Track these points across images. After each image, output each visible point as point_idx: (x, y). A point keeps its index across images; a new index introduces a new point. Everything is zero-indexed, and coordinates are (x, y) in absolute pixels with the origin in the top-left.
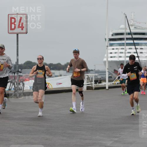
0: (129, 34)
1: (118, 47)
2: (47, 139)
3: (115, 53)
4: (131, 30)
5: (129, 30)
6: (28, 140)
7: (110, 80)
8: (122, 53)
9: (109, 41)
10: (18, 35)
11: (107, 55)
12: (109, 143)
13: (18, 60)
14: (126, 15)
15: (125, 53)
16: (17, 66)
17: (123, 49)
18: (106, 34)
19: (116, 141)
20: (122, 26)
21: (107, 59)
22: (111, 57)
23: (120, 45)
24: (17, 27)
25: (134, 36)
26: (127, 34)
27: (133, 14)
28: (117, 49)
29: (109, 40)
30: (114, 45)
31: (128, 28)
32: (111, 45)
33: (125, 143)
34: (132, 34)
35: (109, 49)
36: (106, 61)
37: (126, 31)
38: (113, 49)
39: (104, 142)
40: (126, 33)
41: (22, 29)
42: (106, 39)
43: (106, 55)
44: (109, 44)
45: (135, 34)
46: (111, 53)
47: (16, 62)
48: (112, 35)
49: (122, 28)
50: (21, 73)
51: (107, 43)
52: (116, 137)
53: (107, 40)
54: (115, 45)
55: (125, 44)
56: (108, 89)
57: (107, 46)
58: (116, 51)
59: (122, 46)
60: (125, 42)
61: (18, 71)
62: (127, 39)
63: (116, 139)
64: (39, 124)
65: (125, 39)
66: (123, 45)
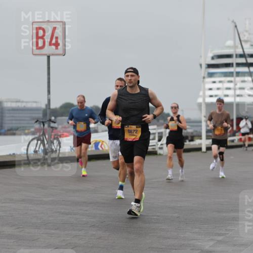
0: (241, 56)
1: (223, 79)
2: (100, 238)
3: (218, 89)
4: (245, 50)
5: (241, 50)
6: (68, 239)
8: (229, 89)
9: (206, 68)
10: (49, 57)
11: (204, 93)
12: (208, 245)
13: (49, 101)
14: (235, 23)
15: (235, 89)
16: (48, 112)
17: (231, 82)
18: (201, 56)
19: (219, 242)
20: (230, 43)
22: (211, 96)
23: (226, 75)
24: (47, 43)
25: (251, 61)
26: (238, 56)
28: (220, 82)
29: (206, 66)
30: (215, 75)
31: (240, 46)
32: (211, 75)
33: (235, 245)
34: (247, 56)
35: (208, 83)
36: (201, 103)
37: (235, 51)
38: (214, 82)
39: (200, 243)
40: (236, 55)
41: (57, 48)
42: (201, 65)
44: (206, 73)
45: (252, 56)
46: (211, 89)
47: (46, 105)
48: (213, 58)
49: (229, 46)
50: (55, 123)
51: (204, 71)
53: (204, 66)
54: (218, 75)
55: (235, 74)
56: (206, 152)
57: (204, 78)
58: (220, 85)
59: (229, 76)
60: (235, 70)
61: (50, 120)
62: (238, 65)
63: (220, 238)
65: (235, 65)
66: (231, 75)
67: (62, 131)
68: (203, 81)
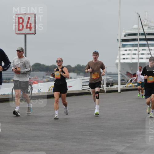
0: (142, 34)
1: (131, 48)
2: (56, 145)
3: (128, 54)
4: (145, 31)
5: (143, 31)
6: (37, 146)
7: (123, 83)
8: (135, 54)
9: (121, 42)
10: (26, 35)
11: (120, 57)
12: (121, 149)
14: (139, 14)
15: (138, 55)
17: (136, 50)
18: (118, 35)
19: (128, 147)
20: (136, 26)
21: (120, 61)
22: (124, 59)
23: (133, 46)
24: (25, 27)
25: (148, 37)
26: (140, 34)
27: (146, 14)
28: (129, 50)
29: (121, 40)
30: (127, 46)
31: (142, 28)
32: (124, 46)
33: (137, 149)
34: (146, 34)
35: (122, 50)
36: (118, 63)
37: (139, 32)
38: (126, 50)
39: (116, 148)
40: (139, 34)
41: (30, 30)
42: (118, 40)
43: (118, 57)
44: (121, 45)
45: (149, 34)
46: (124, 54)
48: (125, 36)
49: (135, 28)
51: (120, 44)
52: (128, 143)
53: (120, 40)
54: (128, 46)
55: (138, 45)
56: (120, 93)
57: (120, 48)
58: (129, 52)
59: (135, 47)
60: (139, 43)
62: (141, 40)
63: (129, 145)
64: (49, 129)
65: (138, 40)
66: (136, 46)
67: (33, 80)
68: (119, 49)
